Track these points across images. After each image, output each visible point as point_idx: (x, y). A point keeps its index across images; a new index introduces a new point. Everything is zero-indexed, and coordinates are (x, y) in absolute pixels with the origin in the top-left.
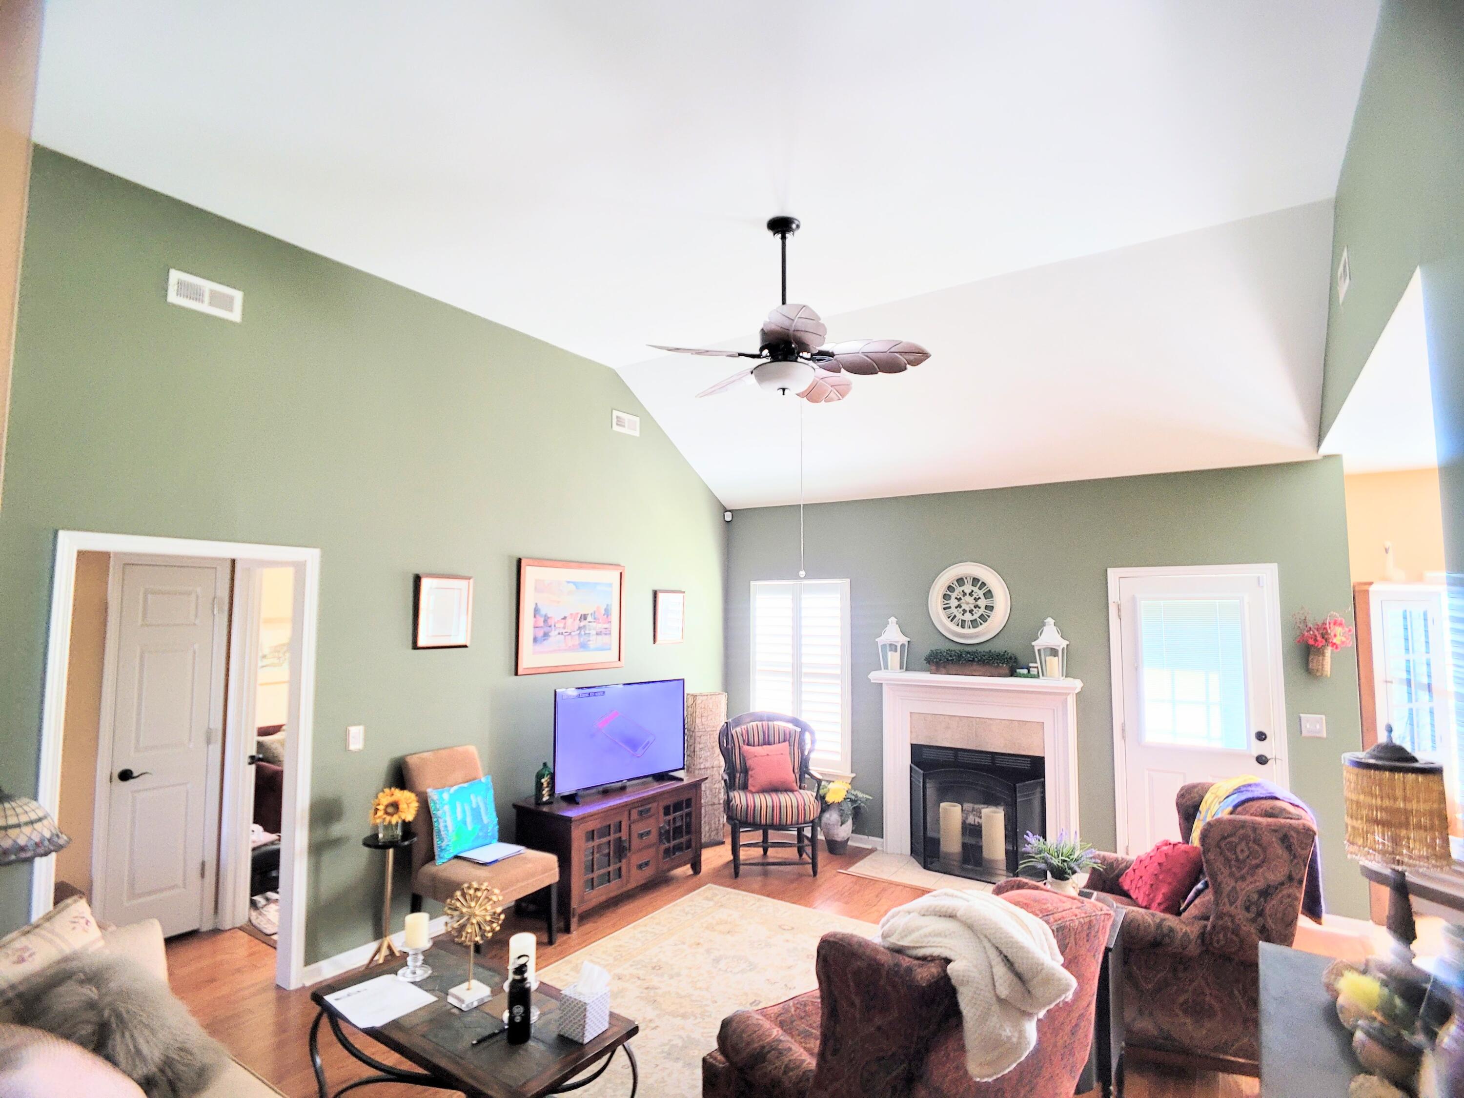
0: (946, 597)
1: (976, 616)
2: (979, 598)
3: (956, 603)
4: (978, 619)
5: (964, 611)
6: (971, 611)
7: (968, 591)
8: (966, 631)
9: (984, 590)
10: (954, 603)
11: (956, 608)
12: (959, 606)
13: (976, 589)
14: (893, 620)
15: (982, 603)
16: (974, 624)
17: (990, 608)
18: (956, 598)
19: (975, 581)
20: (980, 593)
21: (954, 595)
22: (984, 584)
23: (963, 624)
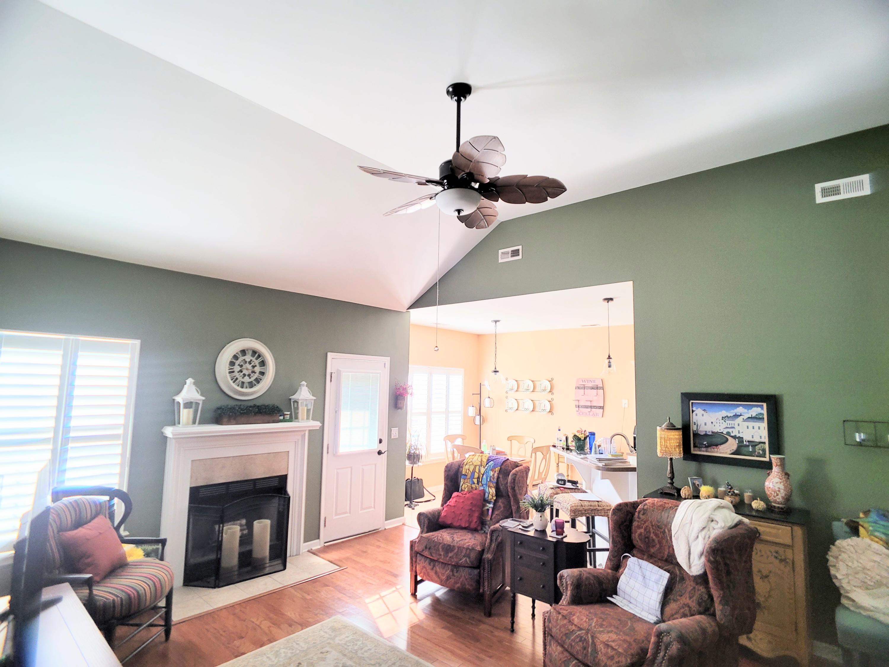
0: (232, 364)
1: (252, 379)
2: (256, 366)
3: (239, 368)
4: (254, 382)
5: (244, 375)
6: (249, 375)
7: (248, 360)
8: (244, 390)
9: (260, 360)
10: (237, 368)
11: (238, 372)
12: (241, 371)
13: (254, 359)
14: (190, 381)
15: (258, 369)
16: (251, 385)
17: (262, 373)
18: (239, 365)
19: (254, 352)
20: (257, 362)
21: (237, 362)
22: (259, 356)
23: (242, 385)
